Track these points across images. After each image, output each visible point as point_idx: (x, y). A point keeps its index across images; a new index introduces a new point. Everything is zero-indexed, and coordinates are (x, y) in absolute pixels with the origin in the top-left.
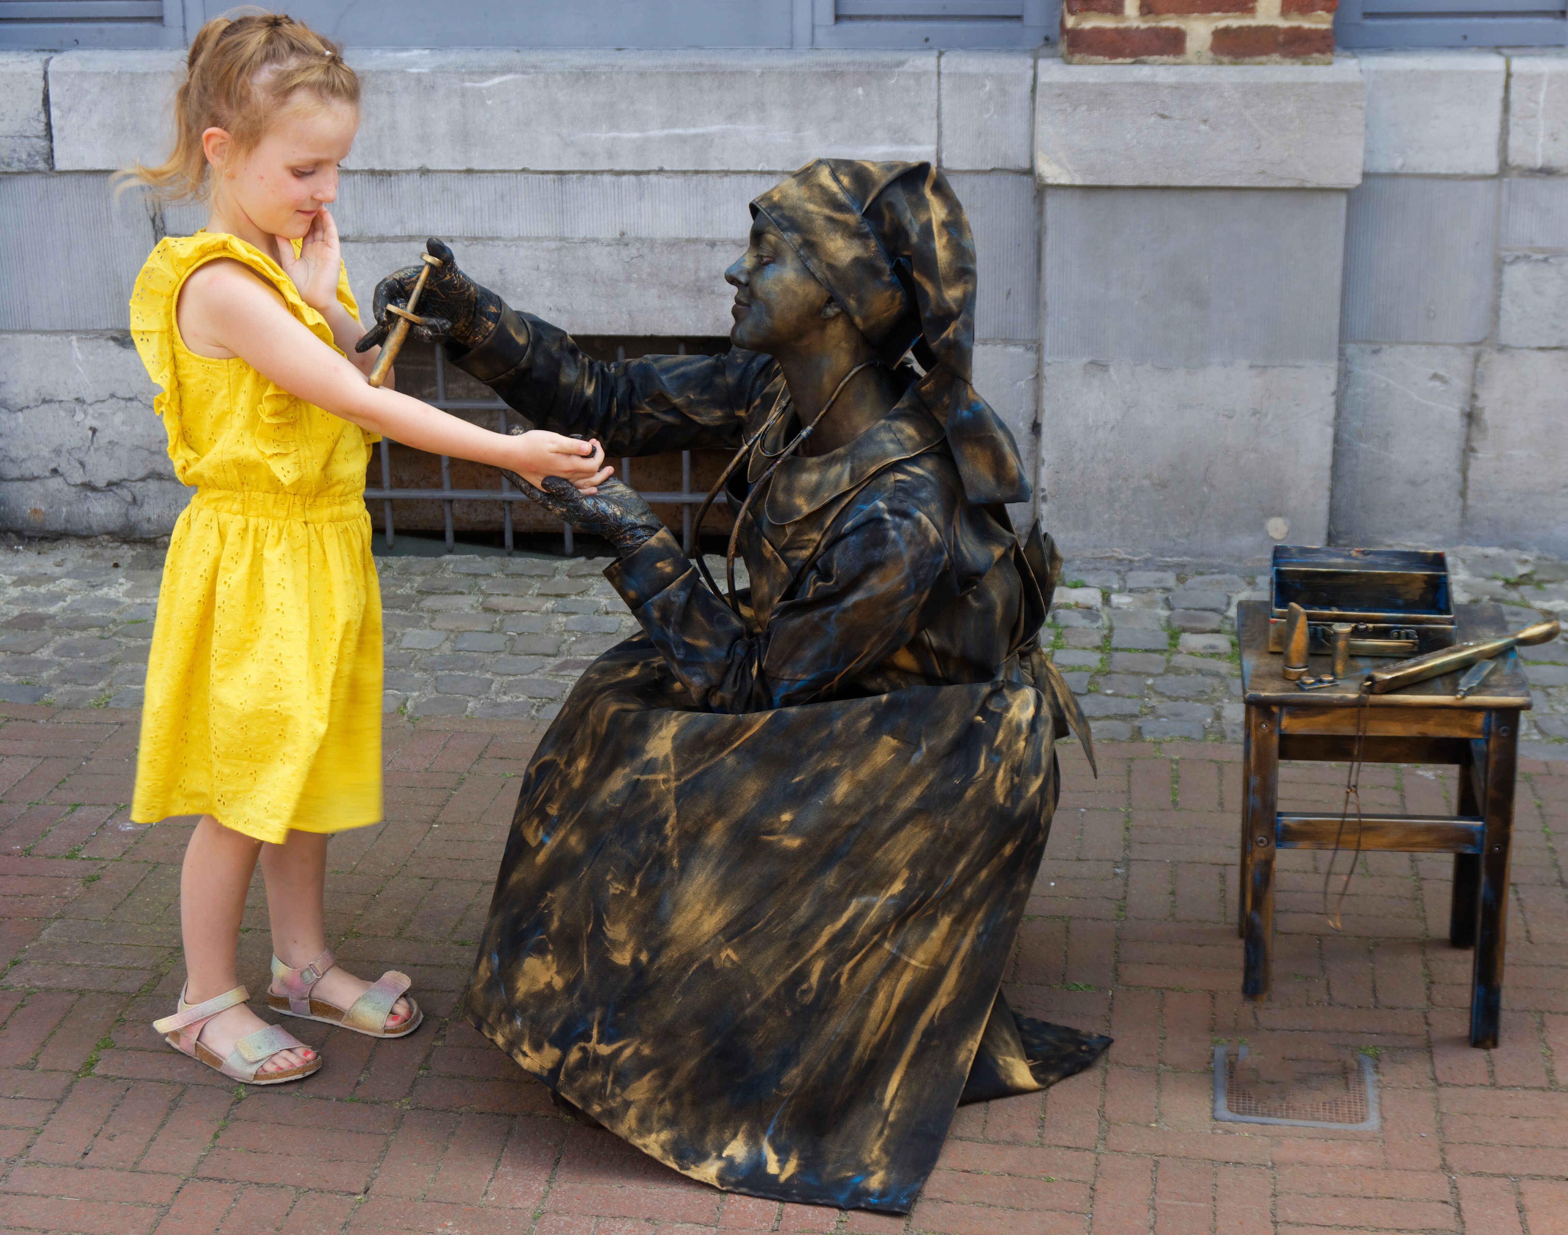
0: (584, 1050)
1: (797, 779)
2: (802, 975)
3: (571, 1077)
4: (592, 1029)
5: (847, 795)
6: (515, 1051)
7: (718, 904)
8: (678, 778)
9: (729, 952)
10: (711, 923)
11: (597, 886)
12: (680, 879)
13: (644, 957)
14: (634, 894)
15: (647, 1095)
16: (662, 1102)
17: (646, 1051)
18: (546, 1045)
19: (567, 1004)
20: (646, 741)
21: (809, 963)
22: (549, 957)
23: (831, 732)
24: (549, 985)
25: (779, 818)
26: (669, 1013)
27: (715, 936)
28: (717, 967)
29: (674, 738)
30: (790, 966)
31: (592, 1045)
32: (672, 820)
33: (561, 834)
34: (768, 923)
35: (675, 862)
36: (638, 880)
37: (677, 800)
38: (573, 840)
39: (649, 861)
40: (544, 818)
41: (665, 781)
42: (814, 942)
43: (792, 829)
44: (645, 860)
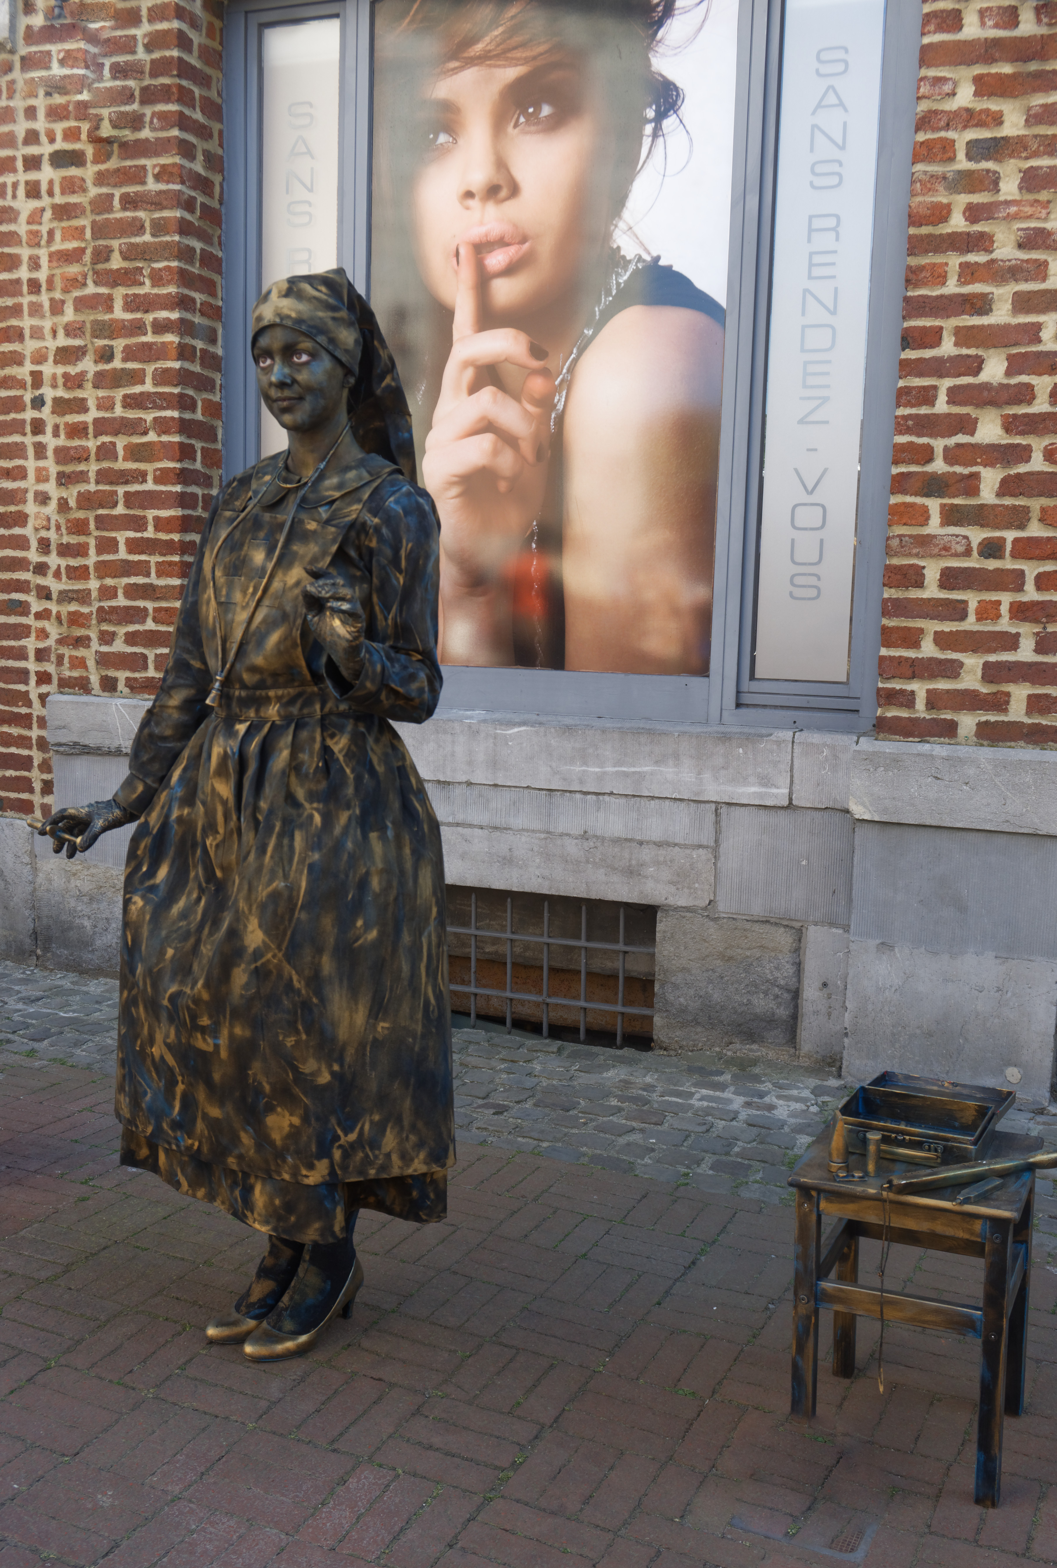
0: (340, 1147)
1: (350, 896)
2: (427, 1003)
3: (344, 1167)
4: (336, 1132)
5: (380, 883)
6: (300, 1178)
7: (356, 1004)
8: (280, 950)
9: (382, 1024)
10: (360, 1017)
11: (277, 1048)
12: (325, 1007)
13: (336, 1067)
14: (304, 1037)
15: (396, 1141)
16: (407, 1137)
17: (376, 1117)
18: (316, 1162)
19: (311, 1130)
20: (243, 941)
21: (426, 994)
22: (279, 1109)
23: (349, 853)
24: (291, 1125)
25: (356, 927)
26: (373, 1087)
27: (367, 1022)
28: (381, 1038)
29: (260, 926)
30: (419, 1004)
31: (343, 1140)
32: (295, 978)
33: (225, 1032)
34: (391, 990)
35: (315, 1000)
36: (300, 1027)
37: (289, 963)
38: (238, 1031)
39: (299, 1012)
40: (203, 1030)
41: (274, 956)
42: (421, 979)
43: (367, 927)
44: (296, 1013)
